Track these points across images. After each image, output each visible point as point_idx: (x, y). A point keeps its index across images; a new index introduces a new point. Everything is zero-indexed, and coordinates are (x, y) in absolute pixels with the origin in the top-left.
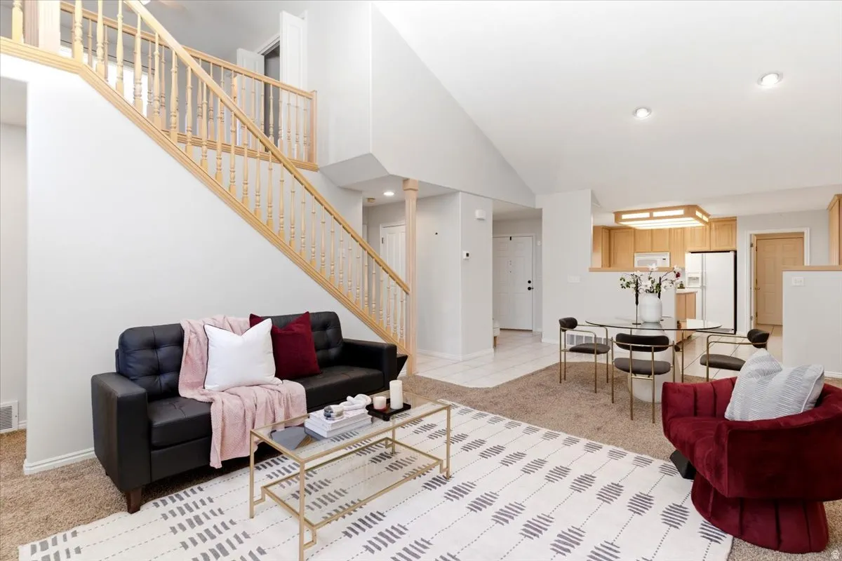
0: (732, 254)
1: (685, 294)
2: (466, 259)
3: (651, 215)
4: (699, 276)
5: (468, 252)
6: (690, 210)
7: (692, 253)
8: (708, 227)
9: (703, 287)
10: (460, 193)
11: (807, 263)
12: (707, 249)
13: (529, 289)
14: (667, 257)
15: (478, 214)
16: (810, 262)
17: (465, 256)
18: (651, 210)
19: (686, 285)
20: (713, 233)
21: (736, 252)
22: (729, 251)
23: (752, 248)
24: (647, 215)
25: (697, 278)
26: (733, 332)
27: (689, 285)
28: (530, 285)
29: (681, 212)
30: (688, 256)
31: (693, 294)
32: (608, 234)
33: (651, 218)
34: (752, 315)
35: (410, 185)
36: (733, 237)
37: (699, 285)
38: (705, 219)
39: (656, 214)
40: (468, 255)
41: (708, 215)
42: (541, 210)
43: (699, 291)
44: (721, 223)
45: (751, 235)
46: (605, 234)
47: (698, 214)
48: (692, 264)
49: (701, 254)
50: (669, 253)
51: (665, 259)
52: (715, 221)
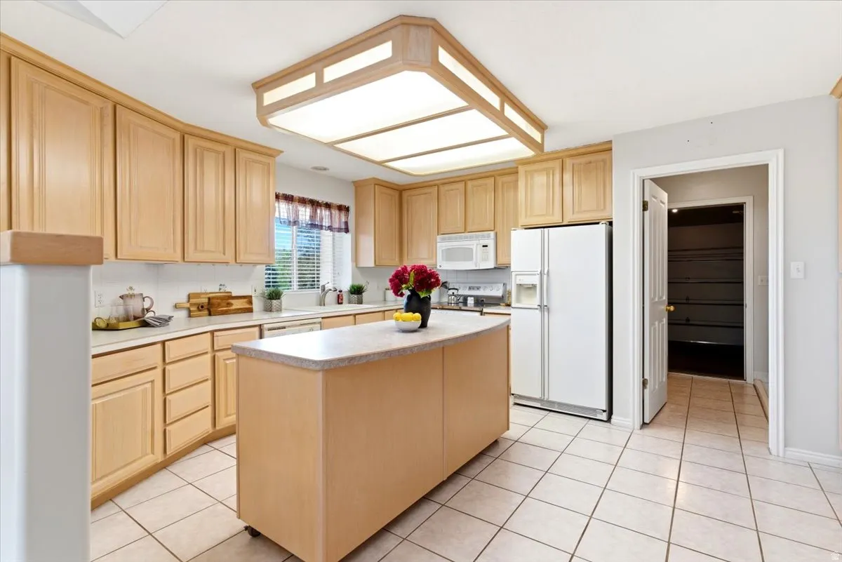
0: (602, 229)
4: (536, 279)
7: (526, 228)
8: (557, 168)
9: (543, 307)
12: (557, 221)
14: (491, 243)
18: (319, 63)
19: (513, 304)
20: (569, 183)
21: (611, 223)
22: (596, 223)
23: (647, 213)
25: (534, 286)
26: (604, 416)
27: (518, 300)
29: (384, 51)
32: (396, 198)
33: (323, 90)
36: (606, 190)
37: (535, 302)
43: (537, 316)
44: (582, 161)
49: (539, 231)
50: (492, 234)
51: (487, 246)
52: (571, 156)
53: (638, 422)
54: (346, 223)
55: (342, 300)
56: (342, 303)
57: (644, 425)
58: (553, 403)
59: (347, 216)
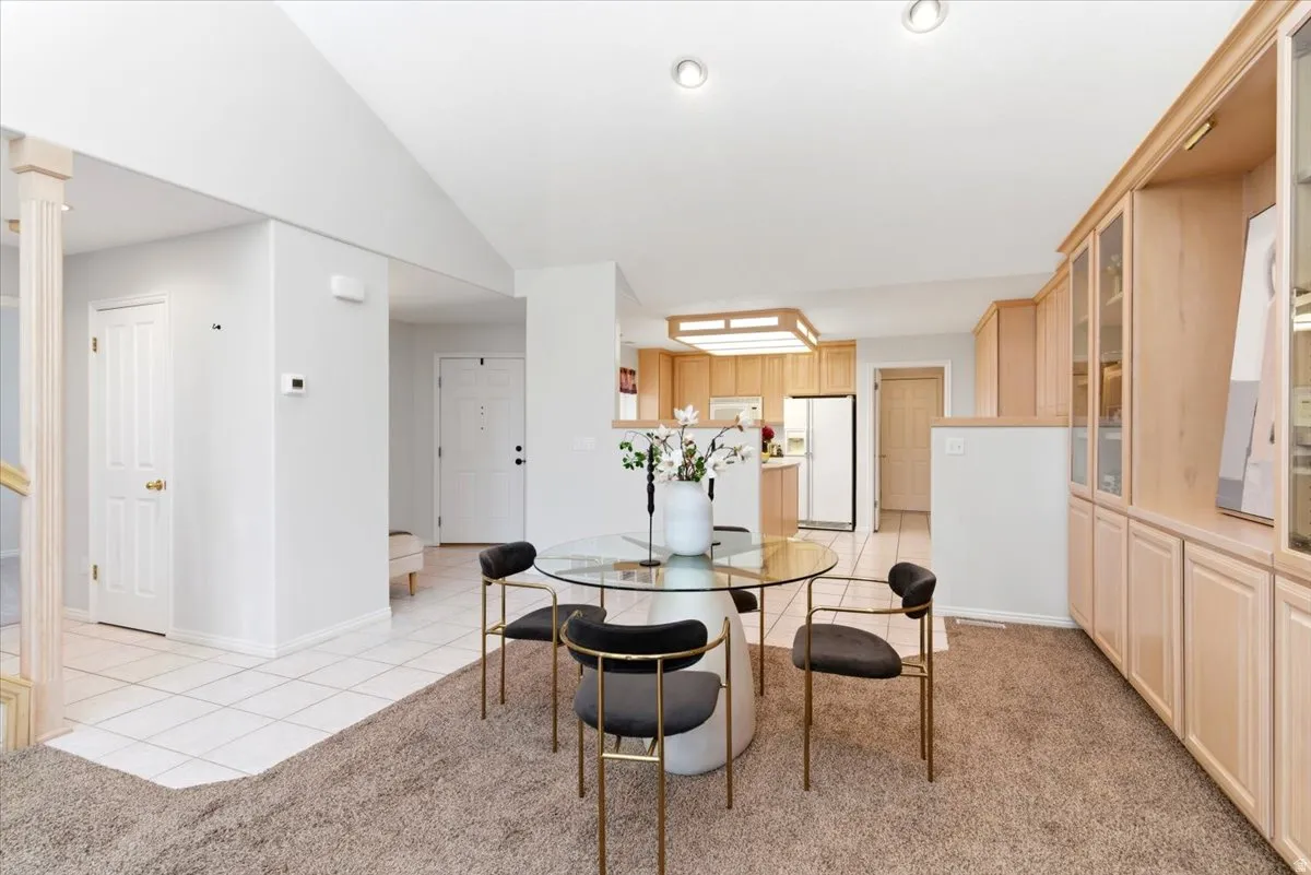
0: (849, 400)
1: (782, 469)
2: (290, 395)
3: (727, 324)
4: (803, 435)
5: (299, 377)
6: (789, 318)
7: (794, 397)
8: (817, 354)
9: (809, 455)
10: (272, 224)
11: (947, 413)
12: (816, 393)
13: (519, 462)
14: (759, 406)
15: (338, 284)
16: (952, 413)
17: (289, 387)
18: (727, 316)
19: (785, 452)
20: (824, 366)
21: (854, 397)
22: (845, 396)
23: (878, 391)
24: (720, 324)
25: (802, 440)
26: (850, 528)
27: (789, 450)
28: (520, 455)
29: (773, 321)
30: (789, 403)
31: (795, 467)
32: (670, 364)
33: (728, 330)
34: (877, 500)
35: (28, 156)
36: (851, 374)
37: (803, 451)
38: (813, 340)
39: (735, 323)
40: (298, 383)
41: (816, 334)
42: (524, 300)
43: (803, 461)
44: (836, 350)
45: (875, 370)
46: (665, 365)
47: (801, 327)
48: (794, 416)
49: (805, 400)
50: (760, 398)
51: (755, 408)
52: (827, 347)
53: (872, 530)
54: (634, 386)
57: (875, 531)
58: (813, 522)
59: (634, 379)
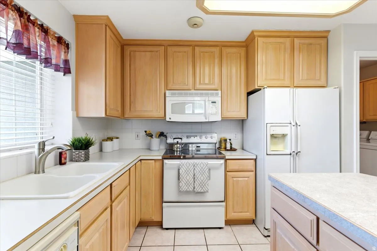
32: (119, 52)
51: (215, 102)
54: (66, 60)
55: (65, 159)
56: (65, 164)
59: (67, 52)
